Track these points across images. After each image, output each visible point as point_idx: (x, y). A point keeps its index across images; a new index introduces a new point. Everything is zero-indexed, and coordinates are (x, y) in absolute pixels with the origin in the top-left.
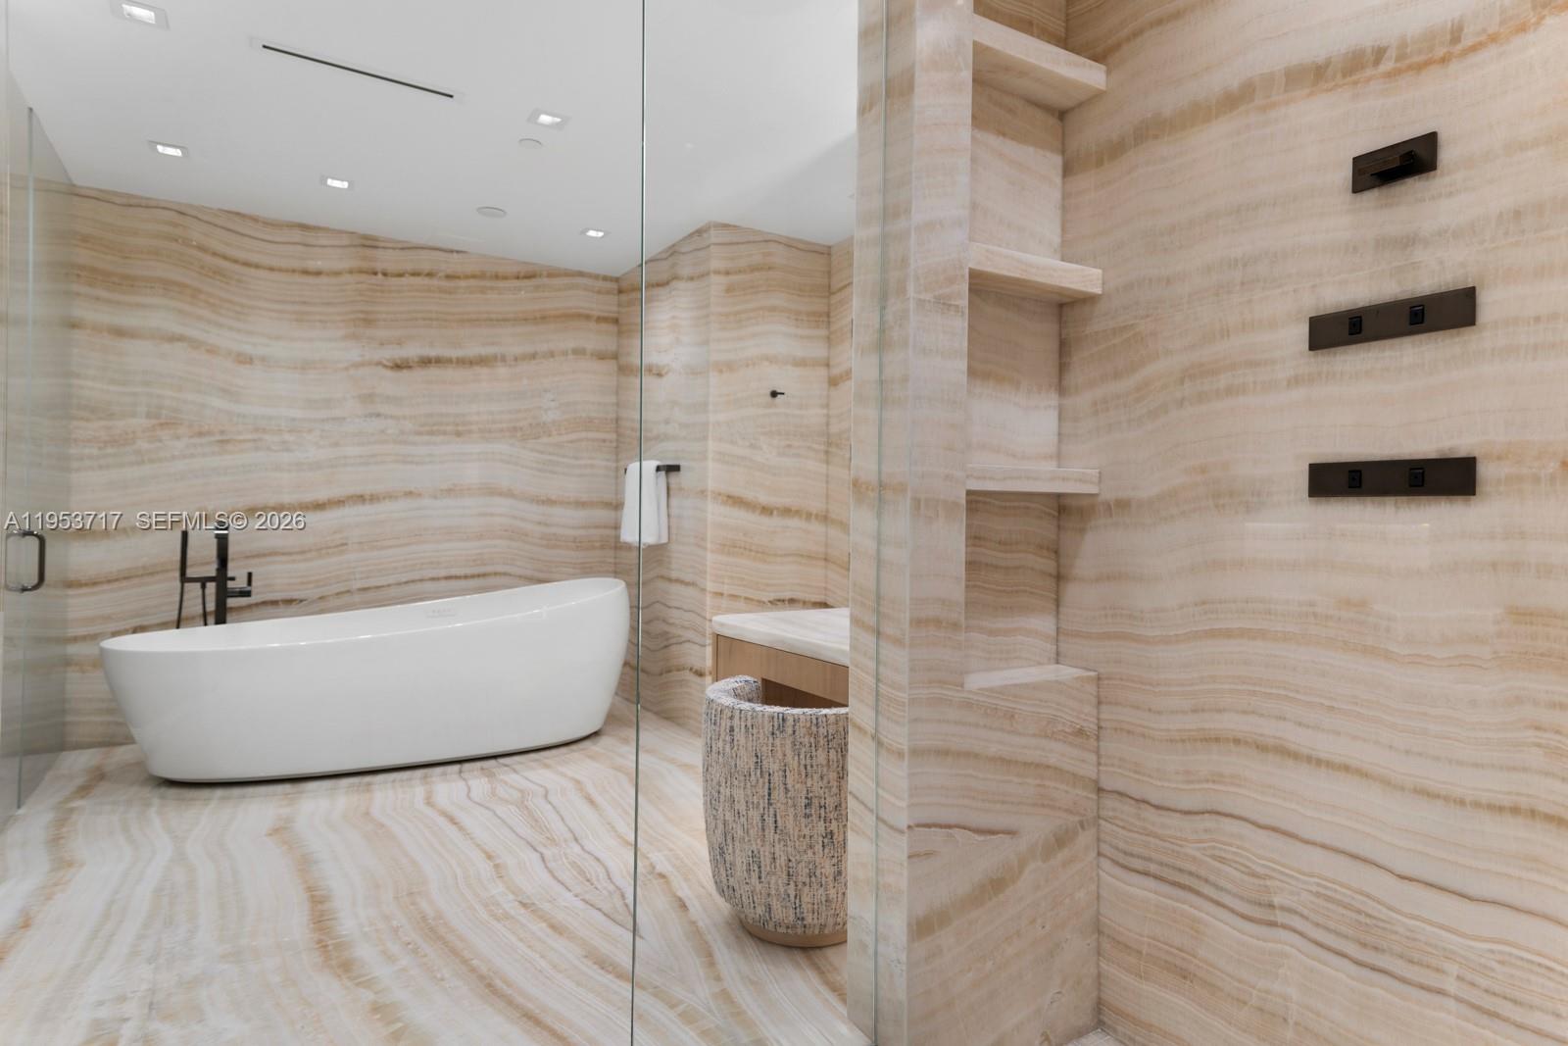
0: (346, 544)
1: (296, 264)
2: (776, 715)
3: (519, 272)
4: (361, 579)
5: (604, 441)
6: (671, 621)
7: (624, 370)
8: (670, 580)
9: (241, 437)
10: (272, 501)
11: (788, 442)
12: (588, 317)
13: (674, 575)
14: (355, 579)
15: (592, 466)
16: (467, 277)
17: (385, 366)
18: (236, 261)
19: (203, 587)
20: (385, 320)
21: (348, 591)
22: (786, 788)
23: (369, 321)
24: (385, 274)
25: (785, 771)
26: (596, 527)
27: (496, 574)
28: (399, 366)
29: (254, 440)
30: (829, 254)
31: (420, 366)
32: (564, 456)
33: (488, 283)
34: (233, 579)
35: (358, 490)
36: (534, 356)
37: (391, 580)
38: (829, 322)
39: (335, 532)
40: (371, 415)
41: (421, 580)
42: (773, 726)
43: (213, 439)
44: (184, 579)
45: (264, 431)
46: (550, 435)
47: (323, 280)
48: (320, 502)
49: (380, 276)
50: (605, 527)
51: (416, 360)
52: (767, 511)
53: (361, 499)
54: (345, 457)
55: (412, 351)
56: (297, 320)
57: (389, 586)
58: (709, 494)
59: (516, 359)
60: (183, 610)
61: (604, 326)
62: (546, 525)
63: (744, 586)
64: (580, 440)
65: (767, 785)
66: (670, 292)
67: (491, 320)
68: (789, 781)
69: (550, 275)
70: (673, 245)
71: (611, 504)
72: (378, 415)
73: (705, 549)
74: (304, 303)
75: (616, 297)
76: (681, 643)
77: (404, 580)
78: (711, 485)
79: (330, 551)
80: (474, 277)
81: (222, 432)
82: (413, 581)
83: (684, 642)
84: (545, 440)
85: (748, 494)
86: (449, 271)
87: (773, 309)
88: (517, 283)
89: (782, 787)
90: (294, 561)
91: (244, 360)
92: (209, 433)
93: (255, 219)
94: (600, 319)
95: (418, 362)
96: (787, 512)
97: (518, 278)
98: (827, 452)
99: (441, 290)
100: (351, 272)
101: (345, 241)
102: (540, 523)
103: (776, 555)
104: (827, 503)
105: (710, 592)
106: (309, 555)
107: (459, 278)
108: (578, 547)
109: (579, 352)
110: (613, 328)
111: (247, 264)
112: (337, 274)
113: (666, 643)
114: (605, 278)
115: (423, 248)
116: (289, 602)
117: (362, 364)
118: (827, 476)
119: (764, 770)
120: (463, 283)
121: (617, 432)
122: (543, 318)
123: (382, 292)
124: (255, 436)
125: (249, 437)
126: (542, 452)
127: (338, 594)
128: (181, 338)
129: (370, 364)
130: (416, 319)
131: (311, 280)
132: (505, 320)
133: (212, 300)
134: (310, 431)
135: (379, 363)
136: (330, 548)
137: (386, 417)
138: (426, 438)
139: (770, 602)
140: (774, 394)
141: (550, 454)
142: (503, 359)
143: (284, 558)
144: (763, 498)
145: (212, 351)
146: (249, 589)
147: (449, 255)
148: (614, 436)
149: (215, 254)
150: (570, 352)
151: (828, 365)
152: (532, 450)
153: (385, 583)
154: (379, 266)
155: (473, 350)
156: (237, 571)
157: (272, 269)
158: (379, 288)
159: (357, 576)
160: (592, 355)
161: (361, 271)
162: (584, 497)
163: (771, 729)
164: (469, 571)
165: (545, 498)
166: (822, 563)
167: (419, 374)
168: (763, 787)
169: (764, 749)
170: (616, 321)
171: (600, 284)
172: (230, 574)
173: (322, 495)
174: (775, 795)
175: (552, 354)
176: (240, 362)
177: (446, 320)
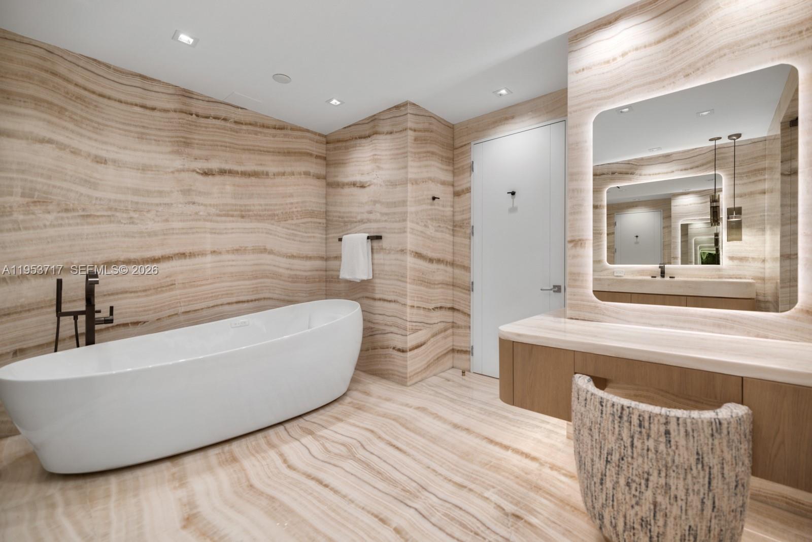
0: (175, 284)
1: (138, 101)
2: (713, 420)
3: (275, 125)
4: (184, 306)
5: (320, 223)
6: (376, 321)
7: (330, 185)
8: (375, 299)
9: (99, 214)
10: (123, 256)
11: (439, 225)
12: (311, 155)
13: (377, 296)
14: (181, 306)
15: (314, 237)
16: (246, 124)
17: (197, 172)
18: (94, 92)
19: (76, 319)
20: (197, 144)
21: (177, 314)
22: (723, 477)
23: (187, 144)
24: (197, 116)
25: (723, 464)
26: (317, 270)
27: (264, 299)
28: (206, 173)
29: (108, 216)
30: (453, 128)
31: (219, 174)
32: (300, 231)
33: (258, 129)
34: (99, 312)
35: (182, 250)
36: (283, 174)
37: (203, 305)
38: (453, 164)
39: (167, 277)
40: (189, 203)
41: (222, 305)
42: (712, 429)
43: (76, 214)
44: (59, 313)
45: (116, 210)
46: (292, 219)
47: (156, 114)
48: (156, 258)
49: (194, 116)
50: (321, 270)
51: (217, 170)
52: (431, 260)
53: (183, 255)
54: (173, 229)
55: (214, 165)
56: (138, 138)
57: (202, 309)
58: (408, 251)
59: (274, 175)
60: (60, 334)
61: (319, 161)
62: (291, 270)
63: (423, 301)
64: (308, 222)
65: (707, 476)
66: (371, 141)
67: (261, 151)
68: (726, 471)
69: (292, 129)
70: (375, 115)
71: (323, 257)
72: (194, 203)
73: (406, 282)
74: (143, 127)
75: (325, 146)
76: (385, 334)
77: (211, 305)
78: (409, 247)
79: (164, 289)
80: (250, 124)
81: (84, 210)
82: (217, 306)
83: (388, 333)
84: (290, 222)
85: (424, 252)
86: (236, 119)
87: (433, 153)
88: (274, 131)
89: (720, 476)
90: (139, 297)
91: (100, 161)
92: (74, 210)
93: (108, 66)
94: (317, 157)
95: (218, 172)
96: (439, 261)
97: (275, 128)
98: (453, 230)
99: (232, 130)
100: (175, 111)
101: (171, 91)
102: (288, 269)
103: (435, 284)
104: (453, 256)
105: (409, 306)
106: (149, 293)
107: (242, 124)
108: (307, 281)
109: (307, 174)
110: (324, 162)
111: (102, 95)
112: (166, 111)
113: (371, 333)
114: (320, 135)
115: (221, 103)
116: (136, 323)
117: (183, 170)
118: (453, 242)
119: (705, 464)
120: (244, 127)
121: (326, 219)
122: (289, 153)
123: (196, 126)
124: (109, 213)
125: (106, 213)
126: (288, 229)
127: (169, 316)
128: (50, 141)
129: (188, 170)
130: (217, 146)
131: (148, 112)
132: (268, 152)
133: (75, 117)
134: (149, 211)
135: (194, 171)
136: (163, 287)
137: (199, 204)
138: (224, 218)
139: (433, 309)
140: (434, 198)
141: (293, 230)
142: (267, 174)
143: (132, 295)
144: (430, 254)
145: (75, 152)
146: (111, 317)
147: (235, 109)
148: (324, 221)
149: (76, 85)
150: (302, 173)
151: (453, 185)
152: (283, 227)
153: (199, 308)
154: (194, 110)
155: (250, 167)
156: (102, 306)
157: (120, 101)
158: (193, 123)
159: (182, 304)
160: (313, 176)
161: (182, 111)
162: (310, 254)
163: (710, 432)
164: (249, 298)
165: (290, 255)
166: (451, 287)
167: (218, 179)
168: (704, 477)
169: (705, 448)
170: (325, 159)
171: (317, 137)
172: (97, 308)
173: (158, 253)
174: (714, 483)
175: (293, 174)
176: (97, 162)
177: (234, 148)
